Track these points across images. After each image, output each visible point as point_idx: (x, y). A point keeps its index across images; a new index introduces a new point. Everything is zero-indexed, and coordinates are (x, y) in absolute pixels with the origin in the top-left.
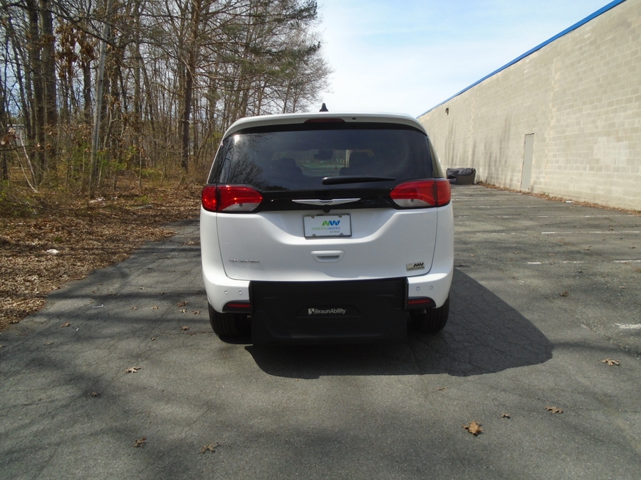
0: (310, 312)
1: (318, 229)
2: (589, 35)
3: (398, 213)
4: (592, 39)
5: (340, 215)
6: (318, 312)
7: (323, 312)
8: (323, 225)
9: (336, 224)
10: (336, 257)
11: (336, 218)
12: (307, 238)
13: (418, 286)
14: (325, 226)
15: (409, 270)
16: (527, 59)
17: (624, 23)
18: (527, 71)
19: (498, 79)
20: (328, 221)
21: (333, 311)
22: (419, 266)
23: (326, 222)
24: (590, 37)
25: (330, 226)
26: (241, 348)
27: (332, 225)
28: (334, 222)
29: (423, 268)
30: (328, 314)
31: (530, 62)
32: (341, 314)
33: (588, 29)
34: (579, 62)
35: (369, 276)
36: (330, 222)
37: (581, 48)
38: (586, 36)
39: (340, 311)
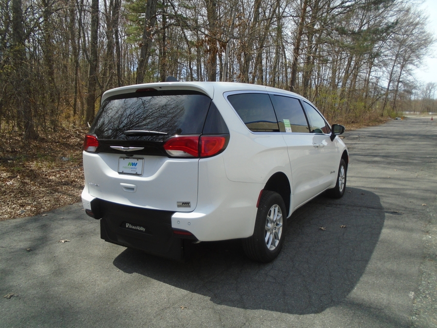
0: (127, 226)
1: (126, 168)
3: (169, 161)
5: (138, 159)
6: (131, 227)
7: (133, 227)
10: (132, 189)
11: (135, 161)
12: (120, 173)
13: (179, 220)
14: (129, 166)
20: (131, 163)
21: (138, 228)
22: (186, 204)
23: (129, 163)
25: (132, 166)
28: (134, 163)
29: (190, 206)
30: (135, 230)
32: (142, 231)
35: (153, 206)
39: (142, 229)
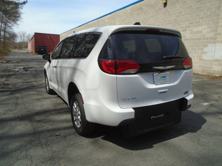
1: (159, 80)
2: (129, 11)
3: (185, 71)
4: (130, 12)
6: (154, 117)
7: (156, 117)
8: (161, 78)
9: (165, 78)
10: (166, 92)
15: (184, 94)
16: (106, 17)
17: (141, 9)
18: (106, 21)
19: (95, 23)
20: (162, 76)
21: (160, 116)
23: (161, 77)
24: (129, 12)
25: (163, 79)
26: (99, 138)
27: (164, 78)
28: (164, 76)
30: (158, 118)
31: (107, 18)
32: (162, 117)
33: (128, 9)
34: (126, 19)
36: (163, 76)
37: (126, 15)
38: (128, 11)
39: (162, 115)
